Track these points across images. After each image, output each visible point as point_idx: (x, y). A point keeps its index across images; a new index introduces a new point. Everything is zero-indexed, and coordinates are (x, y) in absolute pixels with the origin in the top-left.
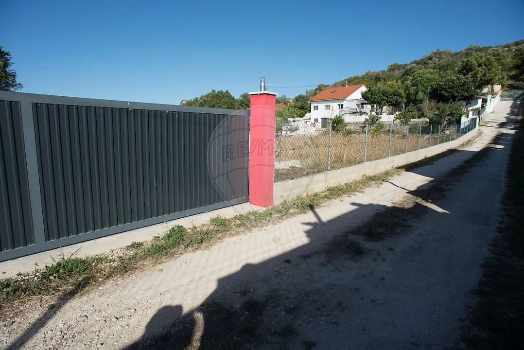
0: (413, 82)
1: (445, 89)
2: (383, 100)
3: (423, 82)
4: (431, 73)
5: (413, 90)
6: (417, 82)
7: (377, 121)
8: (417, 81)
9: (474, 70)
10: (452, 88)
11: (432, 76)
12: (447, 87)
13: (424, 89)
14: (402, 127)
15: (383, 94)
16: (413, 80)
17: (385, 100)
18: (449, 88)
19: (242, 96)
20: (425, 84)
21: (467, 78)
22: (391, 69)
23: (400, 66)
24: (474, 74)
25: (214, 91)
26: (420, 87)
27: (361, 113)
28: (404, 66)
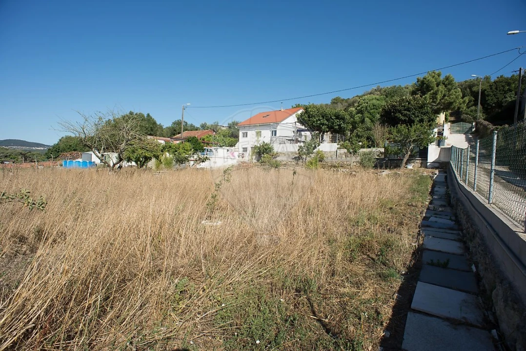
0: (358, 108)
1: (400, 112)
2: (323, 124)
3: (368, 108)
4: (378, 100)
5: (358, 118)
6: (362, 109)
7: (314, 149)
8: (362, 107)
9: (432, 89)
10: (408, 110)
11: (378, 102)
12: (402, 108)
13: (371, 116)
14: (348, 159)
15: (323, 117)
16: (358, 106)
17: (326, 125)
18: (405, 110)
19: (174, 123)
20: (371, 111)
21: (425, 99)
22: (334, 103)
23: (343, 100)
24: (434, 93)
25: (131, 113)
26: (366, 114)
27: (297, 141)
28: (347, 101)
